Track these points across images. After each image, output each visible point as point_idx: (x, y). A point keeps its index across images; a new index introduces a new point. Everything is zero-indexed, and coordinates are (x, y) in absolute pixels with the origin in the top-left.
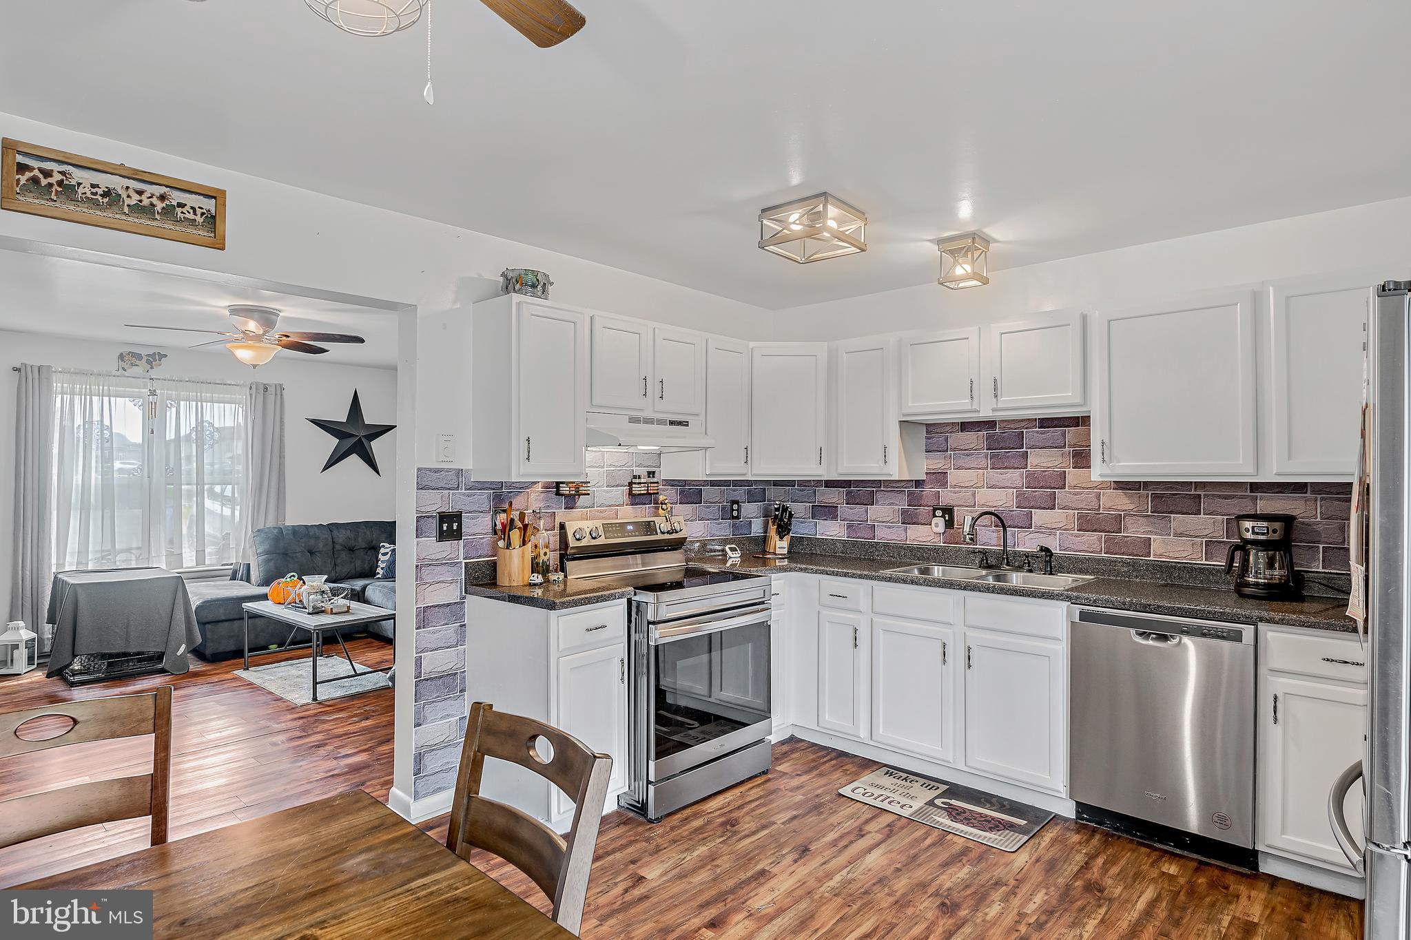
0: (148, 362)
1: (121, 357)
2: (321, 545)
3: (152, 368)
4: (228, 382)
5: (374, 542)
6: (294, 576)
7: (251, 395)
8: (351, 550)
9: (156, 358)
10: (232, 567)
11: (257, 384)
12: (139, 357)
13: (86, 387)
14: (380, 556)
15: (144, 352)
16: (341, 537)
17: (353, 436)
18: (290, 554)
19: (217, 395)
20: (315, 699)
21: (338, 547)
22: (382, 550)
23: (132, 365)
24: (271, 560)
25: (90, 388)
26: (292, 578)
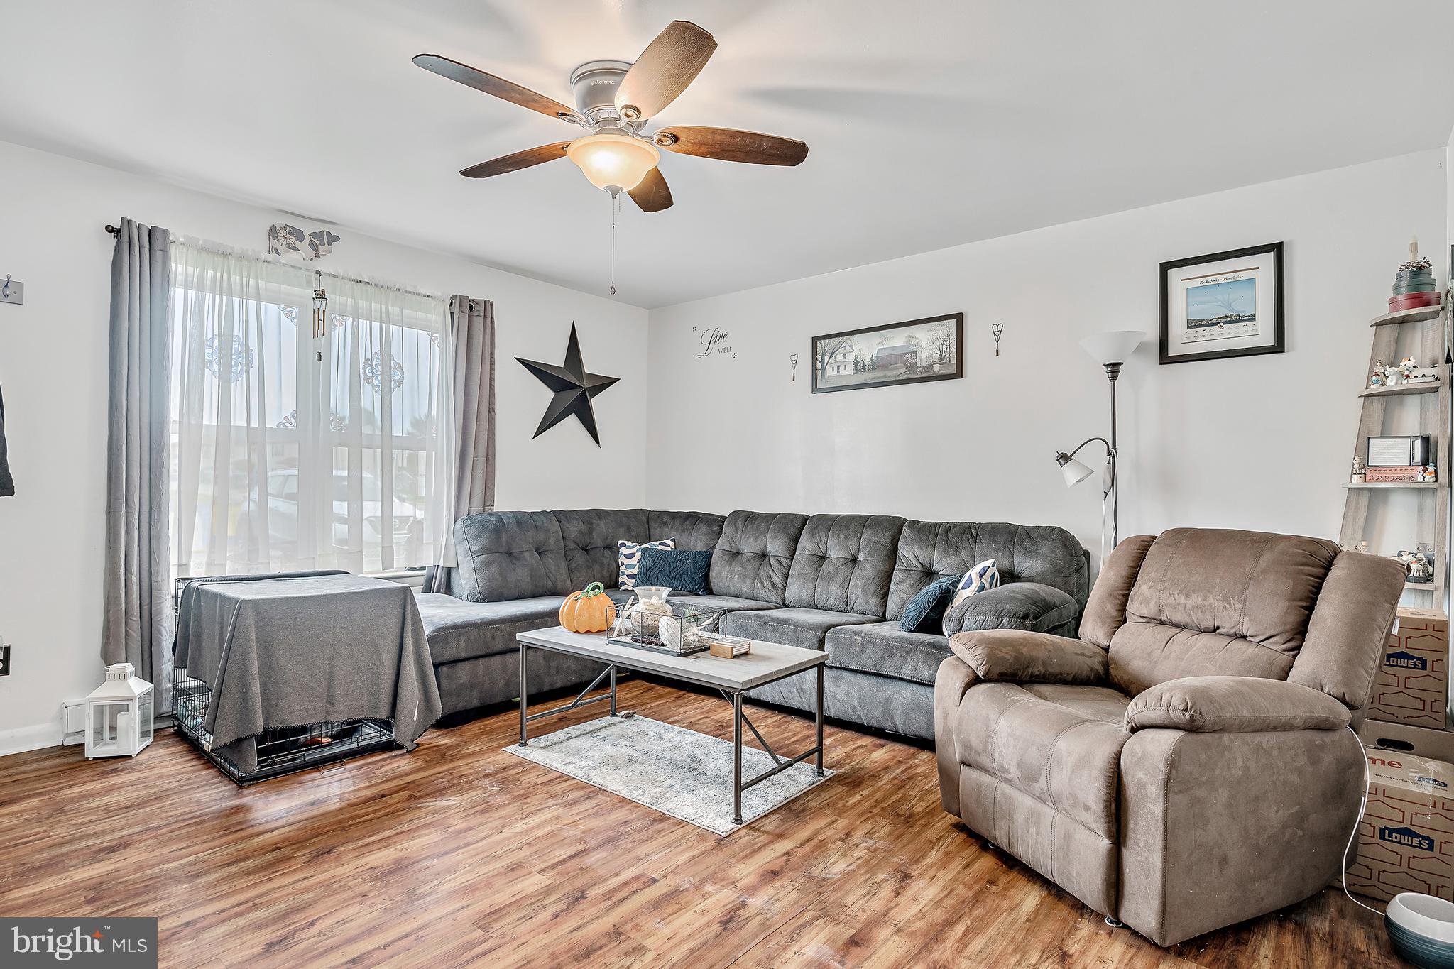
0: (313, 246)
1: (273, 232)
2: (552, 541)
3: (317, 256)
4: (423, 291)
5: (610, 538)
6: (598, 587)
7: (452, 314)
8: (585, 549)
9: (324, 240)
10: (424, 572)
11: (461, 298)
12: (299, 235)
13: (222, 277)
14: (622, 559)
15: (307, 228)
16: (574, 529)
17: (575, 387)
18: (514, 554)
19: (407, 311)
20: (738, 820)
21: (571, 545)
22: (624, 550)
23: (290, 246)
24: (494, 562)
25: (229, 278)
26: (596, 590)
